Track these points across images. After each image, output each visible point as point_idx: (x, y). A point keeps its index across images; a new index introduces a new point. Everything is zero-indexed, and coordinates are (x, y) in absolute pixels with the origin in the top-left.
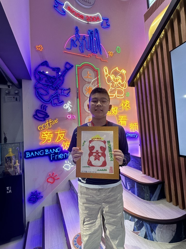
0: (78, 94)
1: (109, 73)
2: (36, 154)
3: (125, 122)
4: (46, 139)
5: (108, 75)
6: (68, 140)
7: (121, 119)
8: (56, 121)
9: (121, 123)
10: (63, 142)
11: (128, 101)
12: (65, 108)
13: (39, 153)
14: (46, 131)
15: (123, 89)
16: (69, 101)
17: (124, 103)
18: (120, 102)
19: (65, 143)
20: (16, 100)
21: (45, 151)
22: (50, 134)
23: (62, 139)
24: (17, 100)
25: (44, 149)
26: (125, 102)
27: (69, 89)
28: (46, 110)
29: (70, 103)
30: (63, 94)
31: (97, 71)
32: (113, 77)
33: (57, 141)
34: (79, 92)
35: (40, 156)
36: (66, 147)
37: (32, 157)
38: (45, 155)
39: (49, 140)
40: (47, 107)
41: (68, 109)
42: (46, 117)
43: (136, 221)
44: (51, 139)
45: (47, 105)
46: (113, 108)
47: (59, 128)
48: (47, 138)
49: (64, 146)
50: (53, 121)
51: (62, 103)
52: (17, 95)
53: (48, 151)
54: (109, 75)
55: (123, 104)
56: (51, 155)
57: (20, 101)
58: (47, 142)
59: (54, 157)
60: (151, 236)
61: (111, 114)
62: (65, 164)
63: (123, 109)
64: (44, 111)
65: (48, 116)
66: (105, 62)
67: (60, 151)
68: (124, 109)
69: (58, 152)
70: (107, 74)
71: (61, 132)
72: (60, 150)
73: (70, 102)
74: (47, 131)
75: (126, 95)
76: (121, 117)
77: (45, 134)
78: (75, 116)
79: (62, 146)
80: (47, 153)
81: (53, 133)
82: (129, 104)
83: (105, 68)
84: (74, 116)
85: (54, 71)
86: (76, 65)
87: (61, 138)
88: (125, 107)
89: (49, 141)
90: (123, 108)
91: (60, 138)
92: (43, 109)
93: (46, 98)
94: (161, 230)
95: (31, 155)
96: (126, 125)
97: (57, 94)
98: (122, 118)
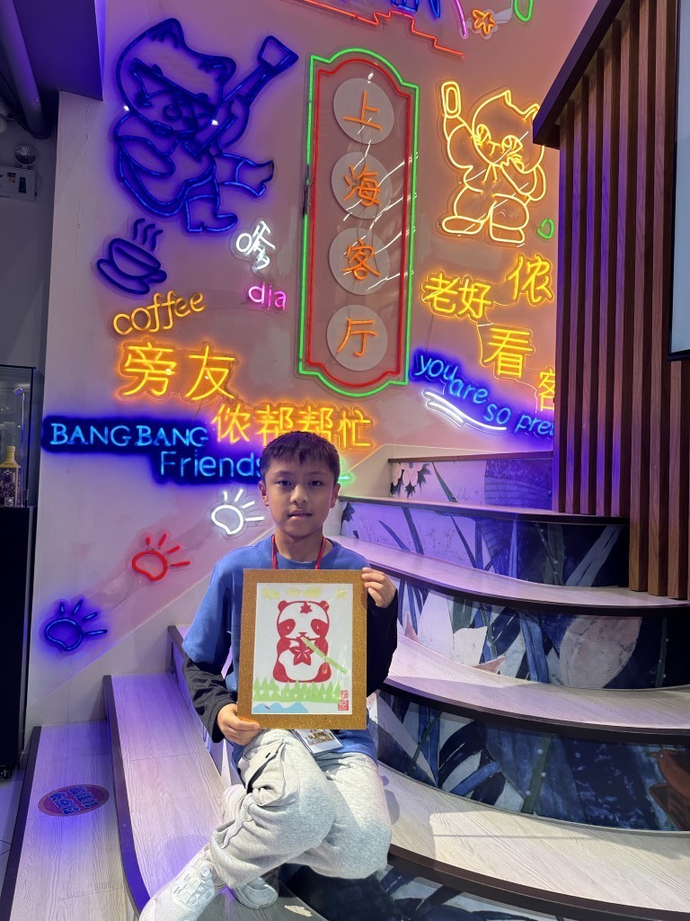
0: (306, 192)
1: (467, 115)
2: (95, 436)
3: (520, 361)
4: (146, 378)
5: (461, 123)
6: (245, 401)
7: (501, 342)
8: (195, 306)
9: (500, 364)
10: (219, 407)
11: (543, 260)
12: (239, 249)
13: (108, 436)
14: (149, 344)
15: (524, 199)
16: (263, 222)
17: (524, 267)
18: (507, 262)
19: (229, 410)
20: (22, 188)
21: (137, 430)
22: (165, 357)
23: (217, 390)
24: (25, 192)
25: (133, 421)
26: (530, 266)
27: (270, 164)
28: (153, 247)
29: (269, 231)
30: (236, 184)
31: (408, 98)
32: (483, 136)
33: (195, 394)
34: (314, 183)
35: (110, 450)
36: (230, 430)
37: (76, 449)
38: (131, 451)
39: (158, 386)
40: (161, 232)
41: (254, 256)
42: (154, 277)
43: (491, 623)
44: (167, 380)
45: (160, 225)
46: (469, 287)
47: (206, 339)
48: (150, 375)
49: (225, 425)
50: (182, 303)
51: (229, 223)
52: (26, 166)
53: (151, 434)
54: (465, 124)
55: (517, 273)
56: (160, 456)
57: (36, 194)
58: (149, 392)
59: (173, 463)
60: (543, 667)
61: (456, 312)
62: (222, 504)
63: (515, 298)
64: (146, 248)
65: (162, 277)
66: (450, 58)
67: (205, 442)
68: (523, 299)
69: (194, 443)
70: (457, 116)
71: (215, 358)
72: (203, 438)
73: (265, 227)
74: (154, 346)
75: (539, 231)
76: (504, 335)
77: (143, 356)
78: (284, 297)
79: (216, 420)
80: (145, 440)
81: (180, 357)
82: (547, 278)
83: (446, 87)
84: (282, 295)
85: (207, 71)
86: (313, 57)
87: (212, 386)
88: (528, 288)
89: (160, 390)
90: (516, 290)
91: (206, 386)
92: (144, 242)
93: (162, 191)
94: (582, 639)
95: (72, 438)
96: (520, 374)
97: (212, 179)
98: (507, 339)
